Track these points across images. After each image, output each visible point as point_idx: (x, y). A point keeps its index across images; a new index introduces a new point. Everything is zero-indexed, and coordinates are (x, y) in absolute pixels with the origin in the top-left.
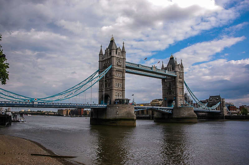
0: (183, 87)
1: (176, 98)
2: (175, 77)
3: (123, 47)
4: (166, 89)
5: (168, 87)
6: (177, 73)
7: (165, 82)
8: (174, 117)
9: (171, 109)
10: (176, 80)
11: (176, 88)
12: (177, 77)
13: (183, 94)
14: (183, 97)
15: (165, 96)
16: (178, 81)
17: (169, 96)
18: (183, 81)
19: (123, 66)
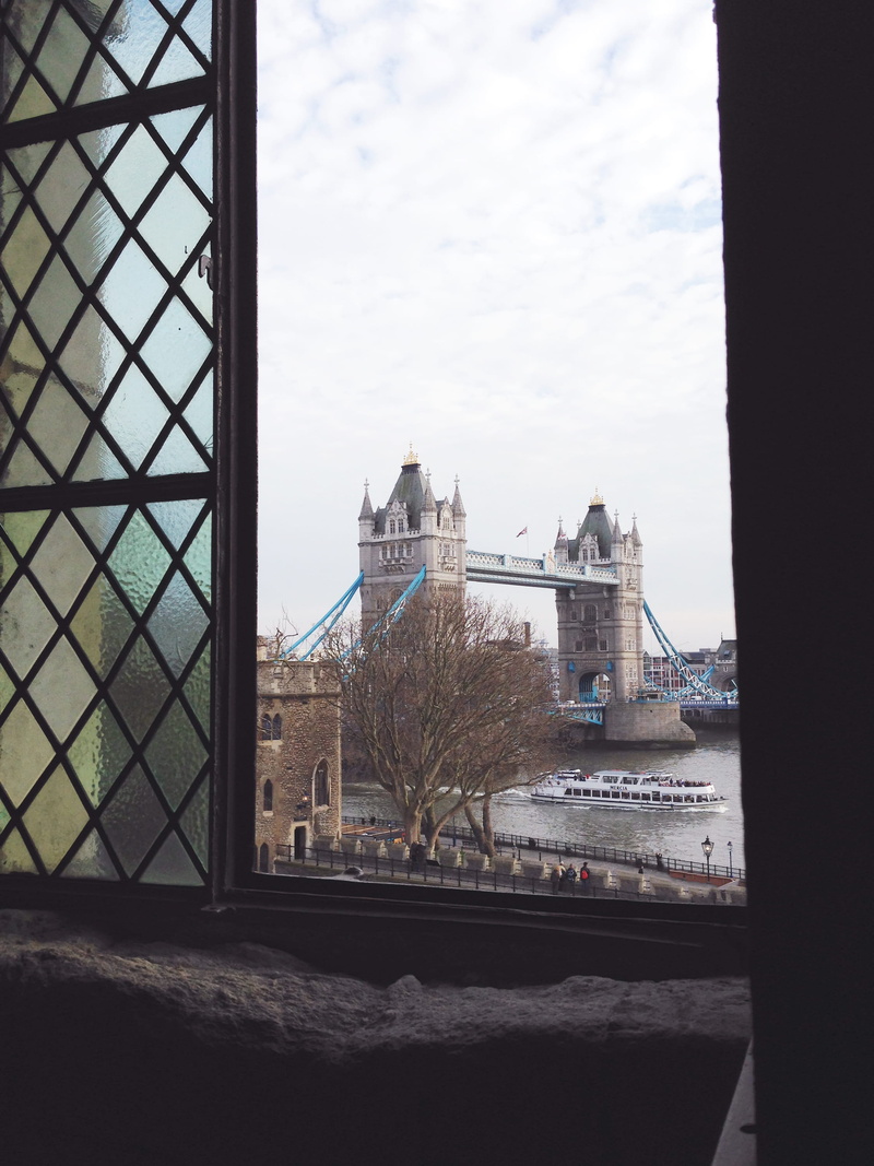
0: (638, 621)
1: (613, 666)
2: (612, 588)
3: (457, 495)
4: (572, 628)
5: (581, 622)
6: (621, 573)
7: (569, 601)
8: (608, 738)
9: (597, 709)
10: (617, 597)
11: (615, 628)
12: (619, 588)
13: (637, 648)
14: (639, 659)
15: (570, 656)
16: (624, 601)
17: (584, 656)
18: (639, 599)
19: (460, 569)
